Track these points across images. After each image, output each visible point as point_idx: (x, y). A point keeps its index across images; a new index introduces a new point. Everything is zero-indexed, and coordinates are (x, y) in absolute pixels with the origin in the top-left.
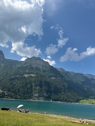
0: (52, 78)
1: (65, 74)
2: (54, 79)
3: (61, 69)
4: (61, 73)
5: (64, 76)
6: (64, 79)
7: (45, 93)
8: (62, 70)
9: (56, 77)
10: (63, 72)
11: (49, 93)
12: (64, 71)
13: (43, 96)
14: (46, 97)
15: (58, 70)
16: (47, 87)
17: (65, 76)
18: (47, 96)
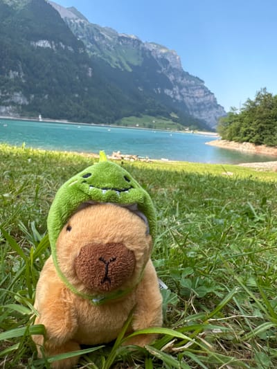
0: (41, 44)
1: (85, 35)
2: (49, 48)
3: (73, 10)
4: (73, 29)
5: (82, 43)
6: (81, 51)
7: (18, 94)
8: (75, 16)
9: (53, 42)
10: (80, 23)
11: (33, 96)
12: (82, 21)
13: (13, 103)
14: (23, 106)
15: (62, 17)
16: (22, 75)
17: (85, 42)
18: (27, 103)
